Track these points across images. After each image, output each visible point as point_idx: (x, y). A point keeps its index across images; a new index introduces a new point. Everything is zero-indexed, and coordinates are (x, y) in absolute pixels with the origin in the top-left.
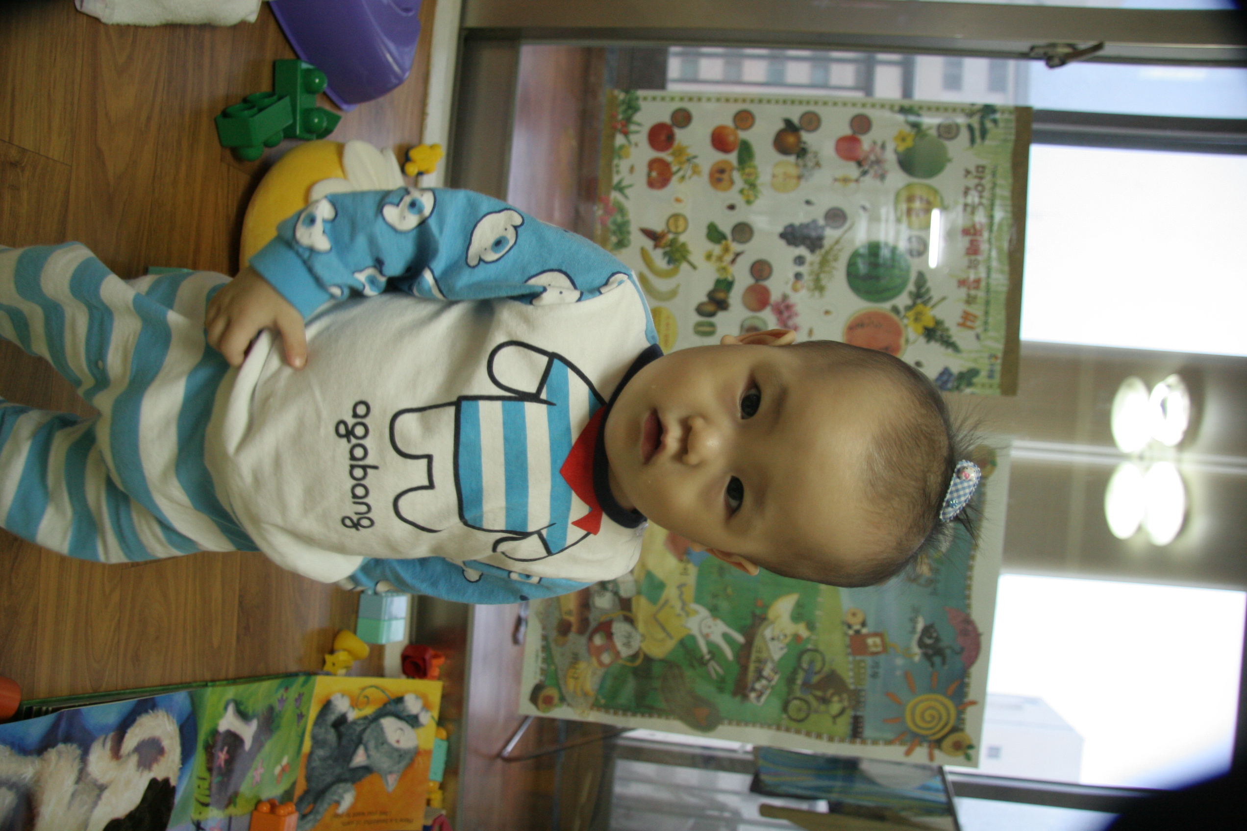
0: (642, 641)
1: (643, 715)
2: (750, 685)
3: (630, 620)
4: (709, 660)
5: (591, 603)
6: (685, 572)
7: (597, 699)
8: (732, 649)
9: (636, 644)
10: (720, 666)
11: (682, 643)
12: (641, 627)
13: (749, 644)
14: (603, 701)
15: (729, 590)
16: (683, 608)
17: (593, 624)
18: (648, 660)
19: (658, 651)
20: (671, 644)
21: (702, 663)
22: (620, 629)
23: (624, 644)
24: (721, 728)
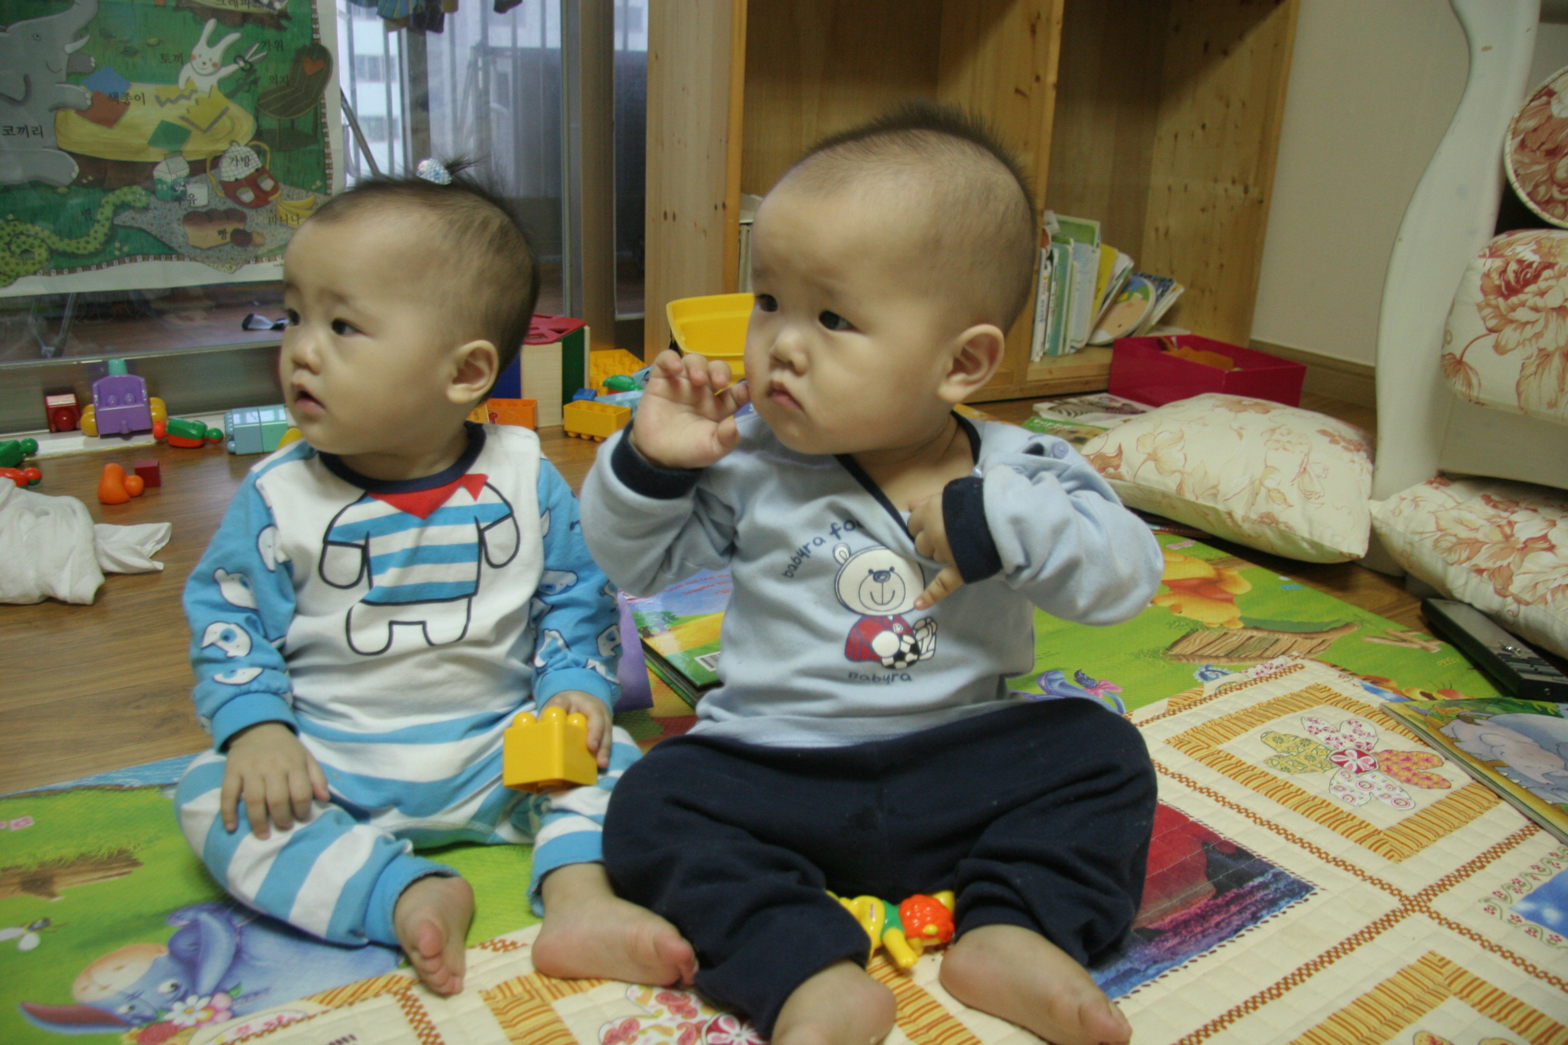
0: (239, 145)
1: (326, 135)
2: (266, 10)
3: (216, 161)
4: (246, 62)
5: (204, 210)
6: (141, 98)
7: (318, 190)
8: (227, 34)
9: (243, 150)
10: (251, 47)
11: (230, 96)
12: (222, 146)
13: (215, 13)
14: (319, 183)
15: (153, 41)
16: (188, 98)
17: (230, 204)
18: (259, 135)
19: (246, 126)
20: (235, 109)
21: (250, 69)
22: (230, 171)
23: (247, 165)
24: (325, 42)
